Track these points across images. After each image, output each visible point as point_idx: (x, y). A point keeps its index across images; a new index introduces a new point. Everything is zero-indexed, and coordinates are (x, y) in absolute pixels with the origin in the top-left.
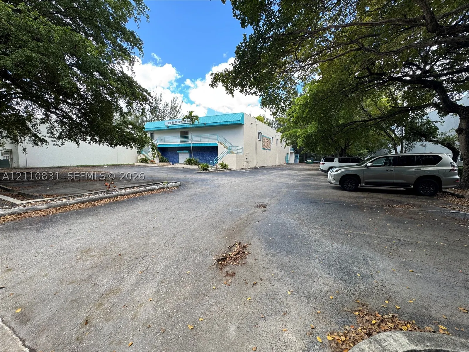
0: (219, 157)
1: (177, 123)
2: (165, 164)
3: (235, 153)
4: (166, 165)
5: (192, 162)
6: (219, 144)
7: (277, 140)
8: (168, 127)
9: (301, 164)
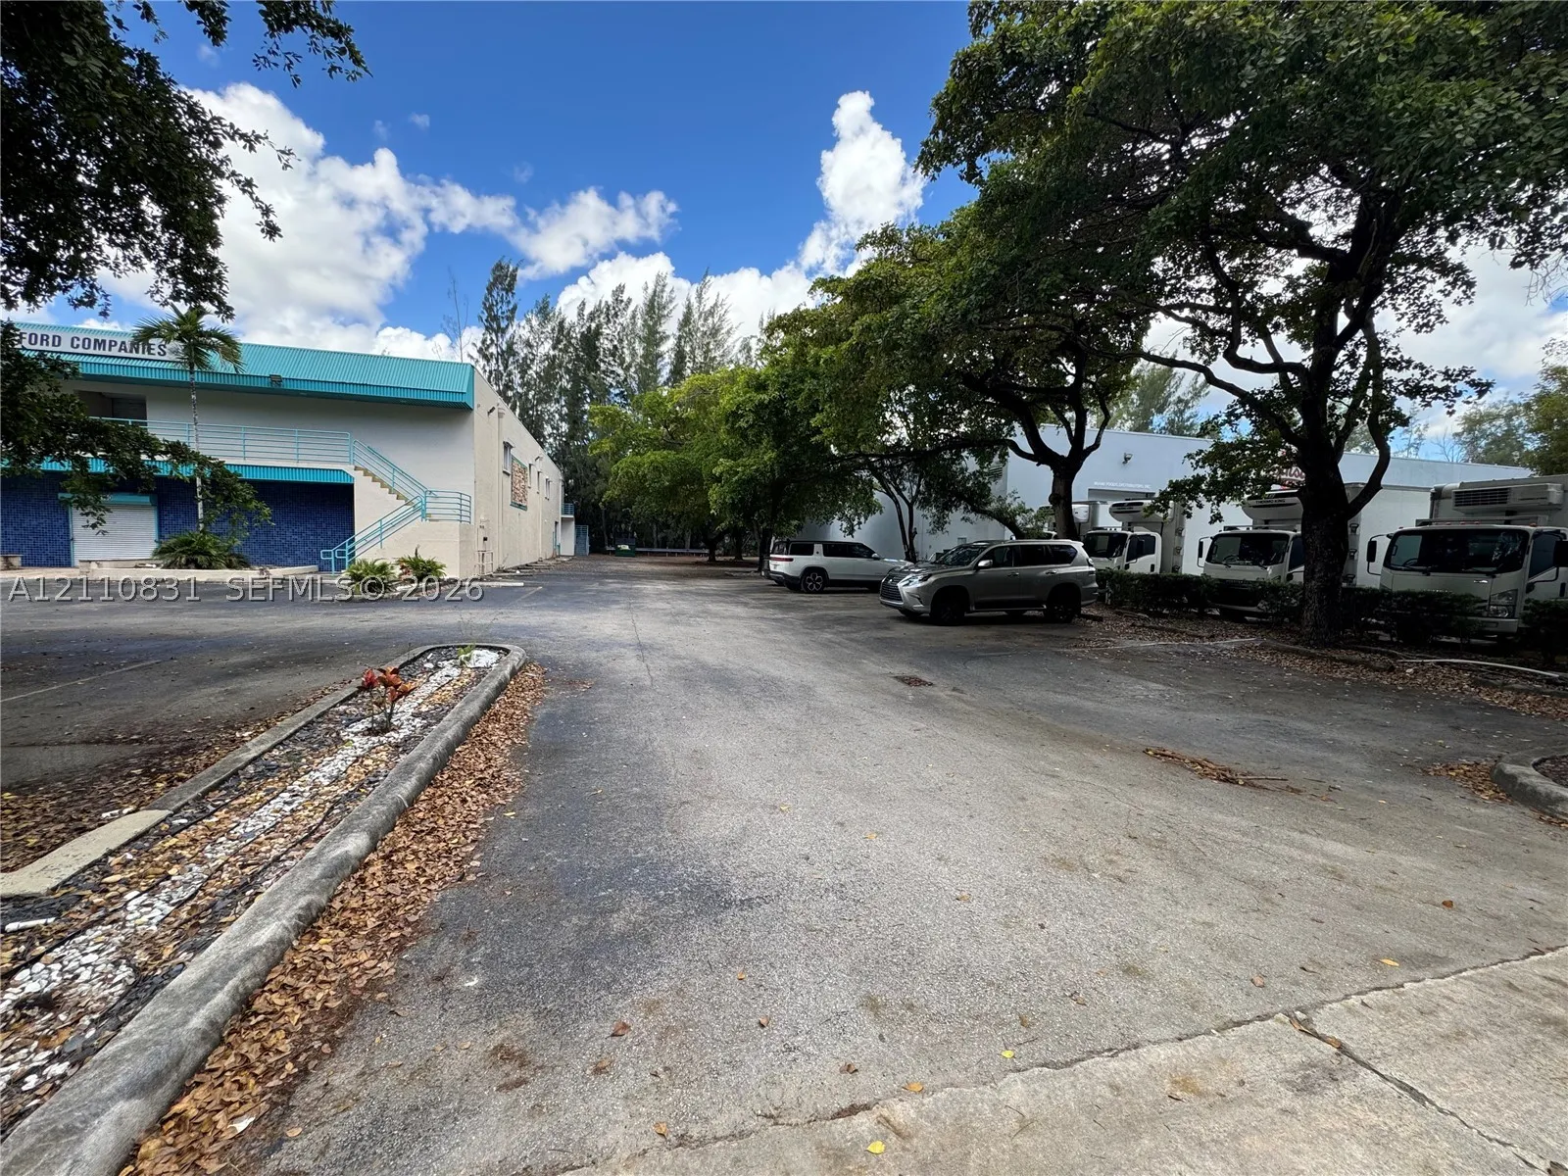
6: (356, 475)
7: (539, 472)
9: (596, 556)
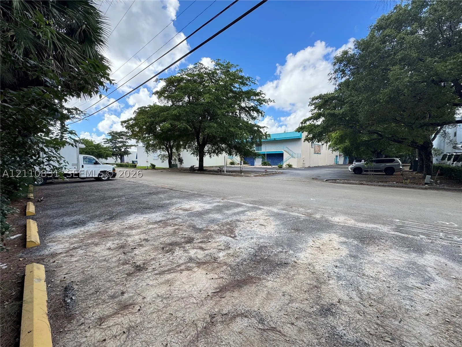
0: (284, 160)
2: (247, 165)
3: (296, 157)
6: (284, 151)
7: (326, 145)
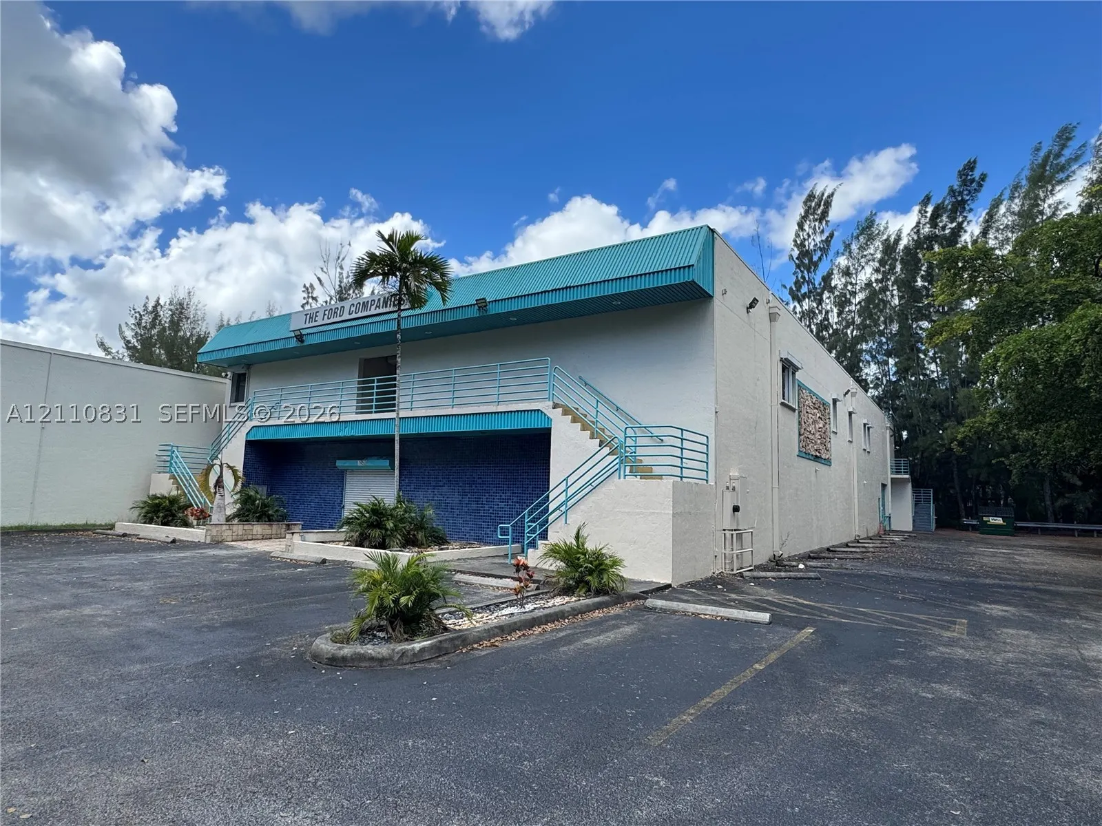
0: (556, 496)
1: (346, 316)
3: (657, 470)
4: (264, 538)
5: (390, 525)
6: (556, 415)
7: (850, 414)
8: (300, 338)
9: (947, 533)
